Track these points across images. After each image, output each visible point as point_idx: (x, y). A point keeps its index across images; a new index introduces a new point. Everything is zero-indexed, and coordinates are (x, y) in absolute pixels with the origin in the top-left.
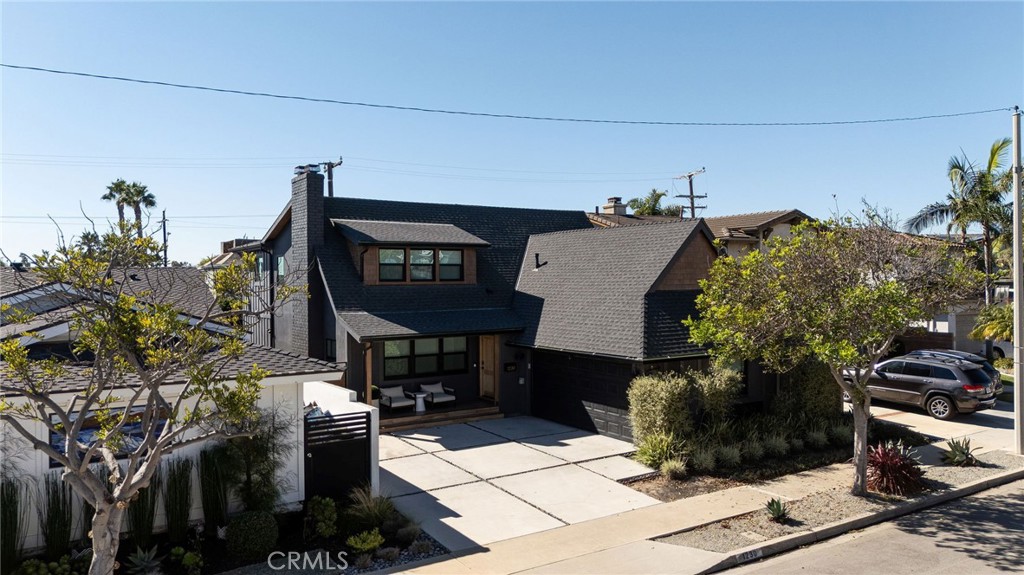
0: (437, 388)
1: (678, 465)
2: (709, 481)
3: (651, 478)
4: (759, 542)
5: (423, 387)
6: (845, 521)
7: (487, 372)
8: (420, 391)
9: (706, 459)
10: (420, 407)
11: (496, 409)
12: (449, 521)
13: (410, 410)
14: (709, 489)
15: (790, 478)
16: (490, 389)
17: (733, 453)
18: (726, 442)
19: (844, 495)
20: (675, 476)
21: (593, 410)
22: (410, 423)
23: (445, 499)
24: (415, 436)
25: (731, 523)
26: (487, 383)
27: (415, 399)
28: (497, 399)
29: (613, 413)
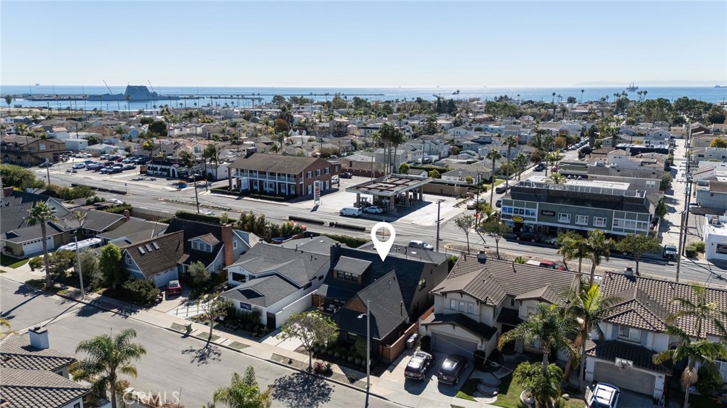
12: (270, 337)
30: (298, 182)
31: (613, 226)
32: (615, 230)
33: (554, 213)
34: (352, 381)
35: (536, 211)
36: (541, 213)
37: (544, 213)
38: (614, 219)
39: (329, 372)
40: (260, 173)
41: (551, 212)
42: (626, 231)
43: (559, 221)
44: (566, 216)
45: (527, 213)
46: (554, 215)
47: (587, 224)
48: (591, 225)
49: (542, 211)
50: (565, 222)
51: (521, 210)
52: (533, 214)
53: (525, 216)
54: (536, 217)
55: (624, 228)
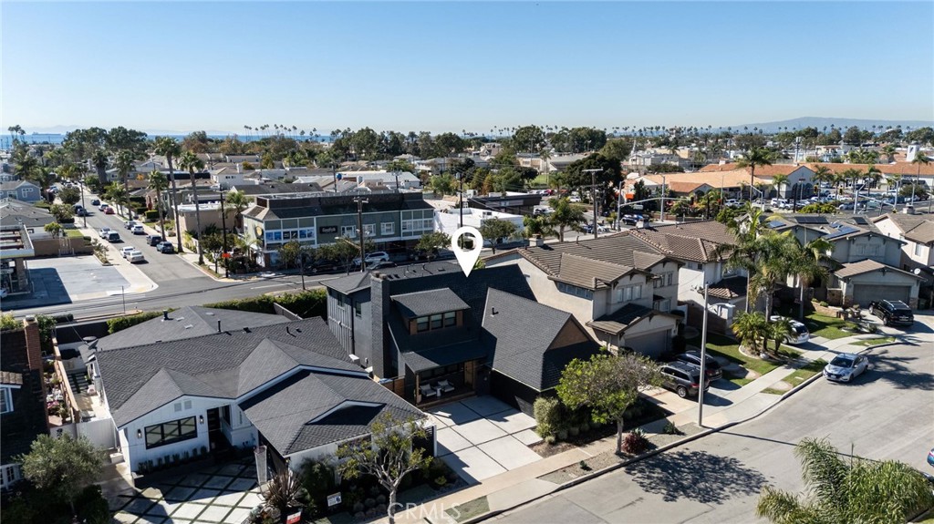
0: (445, 383)
1: (552, 438)
2: (564, 444)
3: (542, 443)
4: (575, 478)
5: (439, 383)
6: (608, 468)
7: (469, 373)
8: (438, 385)
9: (564, 434)
10: (439, 394)
11: (473, 393)
12: (465, 469)
13: (434, 397)
14: (563, 450)
15: (597, 442)
16: (470, 381)
17: (576, 430)
18: (574, 424)
19: (612, 455)
20: (551, 443)
21: (520, 401)
22: (436, 404)
23: (462, 456)
24: (439, 413)
25: (567, 469)
26: (468, 378)
27: (436, 391)
28: (474, 387)
29: (528, 405)
31: (402, 231)
32: (405, 234)
33: (336, 227)
35: (314, 229)
36: (320, 231)
37: (324, 230)
38: (402, 221)
39: (648, 444)
41: (332, 227)
42: (415, 233)
44: (351, 229)
47: (377, 234)
48: (381, 235)
49: (322, 229)
51: (293, 232)
52: (310, 235)
53: (299, 240)
54: (315, 239)
55: (413, 230)
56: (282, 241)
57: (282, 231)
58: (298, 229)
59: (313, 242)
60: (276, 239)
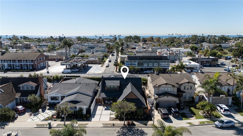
1: (116, 117)
2: (117, 120)
5: (110, 101)
10: (109, 103)
12: (93, 118)
23: (96, 116)
24: (105, 107)
25: (110, 124)
30: (34, 63)
31: (160, 66)
32: (161, 66)
33: (142, 63)
34: (146, 125)
35: (137, 63)
36: (138, 64)
37: (139, 64)
38: (160, 63)
39: (134, 125)
40: (13, 61)
41: (141, 63)
42: (164, 66)
43: (144, 66)
44: (146, 64)
45: (134, 64)
46: (142, 64)
47: (152, 66)
48: (153, 66)
49: (139, 63)
50: (146, 66)
51: (132, 64)
52: (136, 65)
53: (133, 65)
54: (137, 65)
55: (163, 66)
56: (129, 65)
57: (129, 63)
58: (133, 63)
59: (136, 66)
60: (128, 65)
